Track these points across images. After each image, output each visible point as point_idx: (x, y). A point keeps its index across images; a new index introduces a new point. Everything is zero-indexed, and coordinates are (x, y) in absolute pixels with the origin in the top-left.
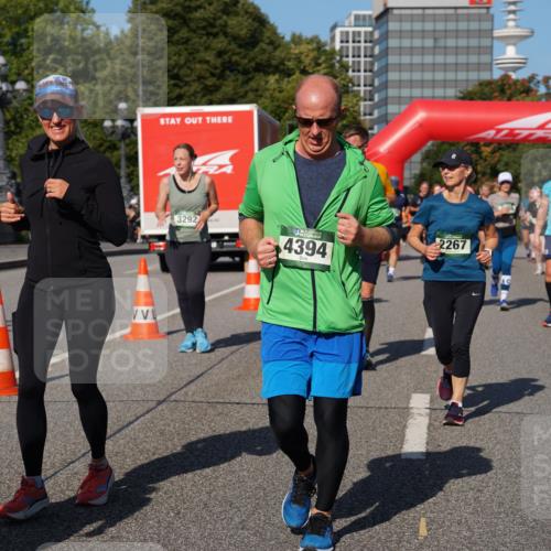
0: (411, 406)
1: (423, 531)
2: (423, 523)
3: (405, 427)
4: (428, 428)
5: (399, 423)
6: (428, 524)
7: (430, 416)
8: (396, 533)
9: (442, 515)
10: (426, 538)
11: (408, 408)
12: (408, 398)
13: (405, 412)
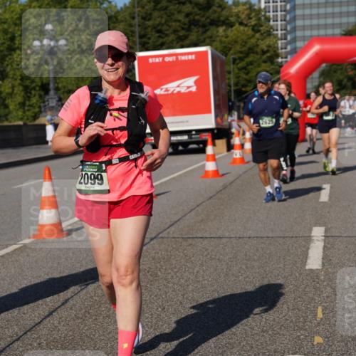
0: (312, 235)
1: (320, 315)
2: (320, 310)
3: (308, 248)
4: (324, 249)
5: (304, 246)
6: (323, 310)
7: (325, 241)
8: (302, 316)
9: (332, 304)
10: (322, 319)
11: (310, 236)
12: (311, 230)
13: (308, 239)
